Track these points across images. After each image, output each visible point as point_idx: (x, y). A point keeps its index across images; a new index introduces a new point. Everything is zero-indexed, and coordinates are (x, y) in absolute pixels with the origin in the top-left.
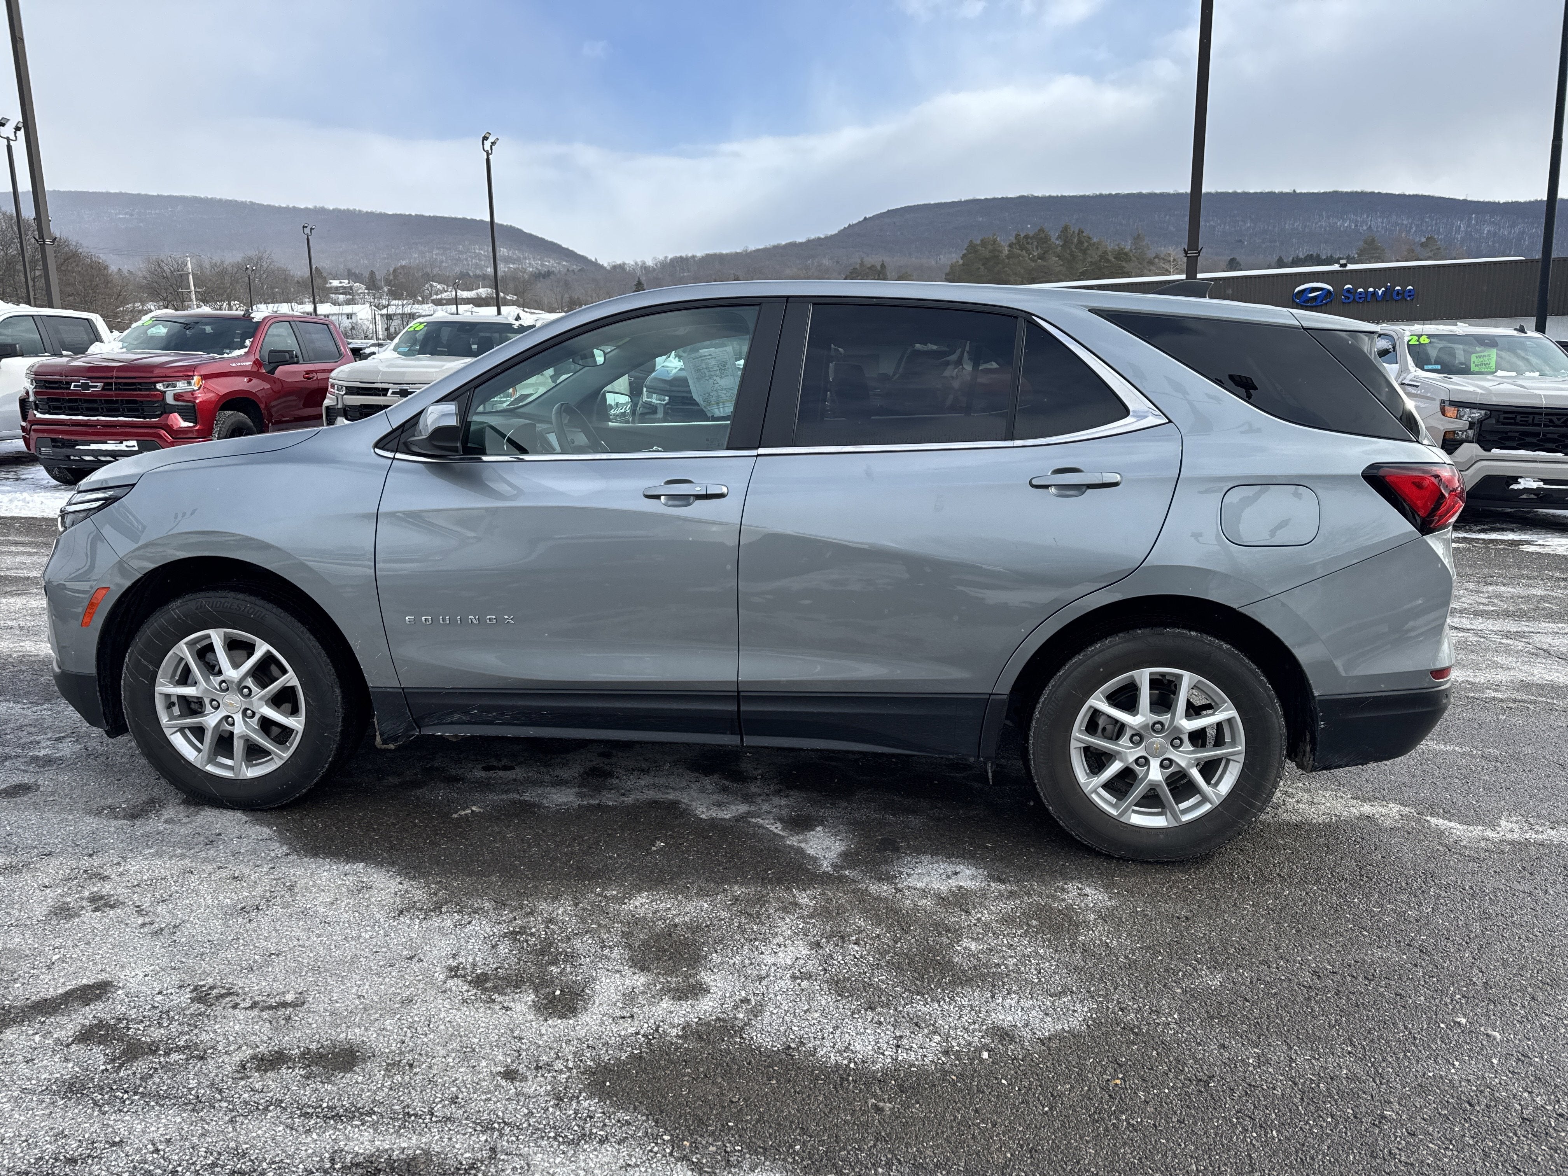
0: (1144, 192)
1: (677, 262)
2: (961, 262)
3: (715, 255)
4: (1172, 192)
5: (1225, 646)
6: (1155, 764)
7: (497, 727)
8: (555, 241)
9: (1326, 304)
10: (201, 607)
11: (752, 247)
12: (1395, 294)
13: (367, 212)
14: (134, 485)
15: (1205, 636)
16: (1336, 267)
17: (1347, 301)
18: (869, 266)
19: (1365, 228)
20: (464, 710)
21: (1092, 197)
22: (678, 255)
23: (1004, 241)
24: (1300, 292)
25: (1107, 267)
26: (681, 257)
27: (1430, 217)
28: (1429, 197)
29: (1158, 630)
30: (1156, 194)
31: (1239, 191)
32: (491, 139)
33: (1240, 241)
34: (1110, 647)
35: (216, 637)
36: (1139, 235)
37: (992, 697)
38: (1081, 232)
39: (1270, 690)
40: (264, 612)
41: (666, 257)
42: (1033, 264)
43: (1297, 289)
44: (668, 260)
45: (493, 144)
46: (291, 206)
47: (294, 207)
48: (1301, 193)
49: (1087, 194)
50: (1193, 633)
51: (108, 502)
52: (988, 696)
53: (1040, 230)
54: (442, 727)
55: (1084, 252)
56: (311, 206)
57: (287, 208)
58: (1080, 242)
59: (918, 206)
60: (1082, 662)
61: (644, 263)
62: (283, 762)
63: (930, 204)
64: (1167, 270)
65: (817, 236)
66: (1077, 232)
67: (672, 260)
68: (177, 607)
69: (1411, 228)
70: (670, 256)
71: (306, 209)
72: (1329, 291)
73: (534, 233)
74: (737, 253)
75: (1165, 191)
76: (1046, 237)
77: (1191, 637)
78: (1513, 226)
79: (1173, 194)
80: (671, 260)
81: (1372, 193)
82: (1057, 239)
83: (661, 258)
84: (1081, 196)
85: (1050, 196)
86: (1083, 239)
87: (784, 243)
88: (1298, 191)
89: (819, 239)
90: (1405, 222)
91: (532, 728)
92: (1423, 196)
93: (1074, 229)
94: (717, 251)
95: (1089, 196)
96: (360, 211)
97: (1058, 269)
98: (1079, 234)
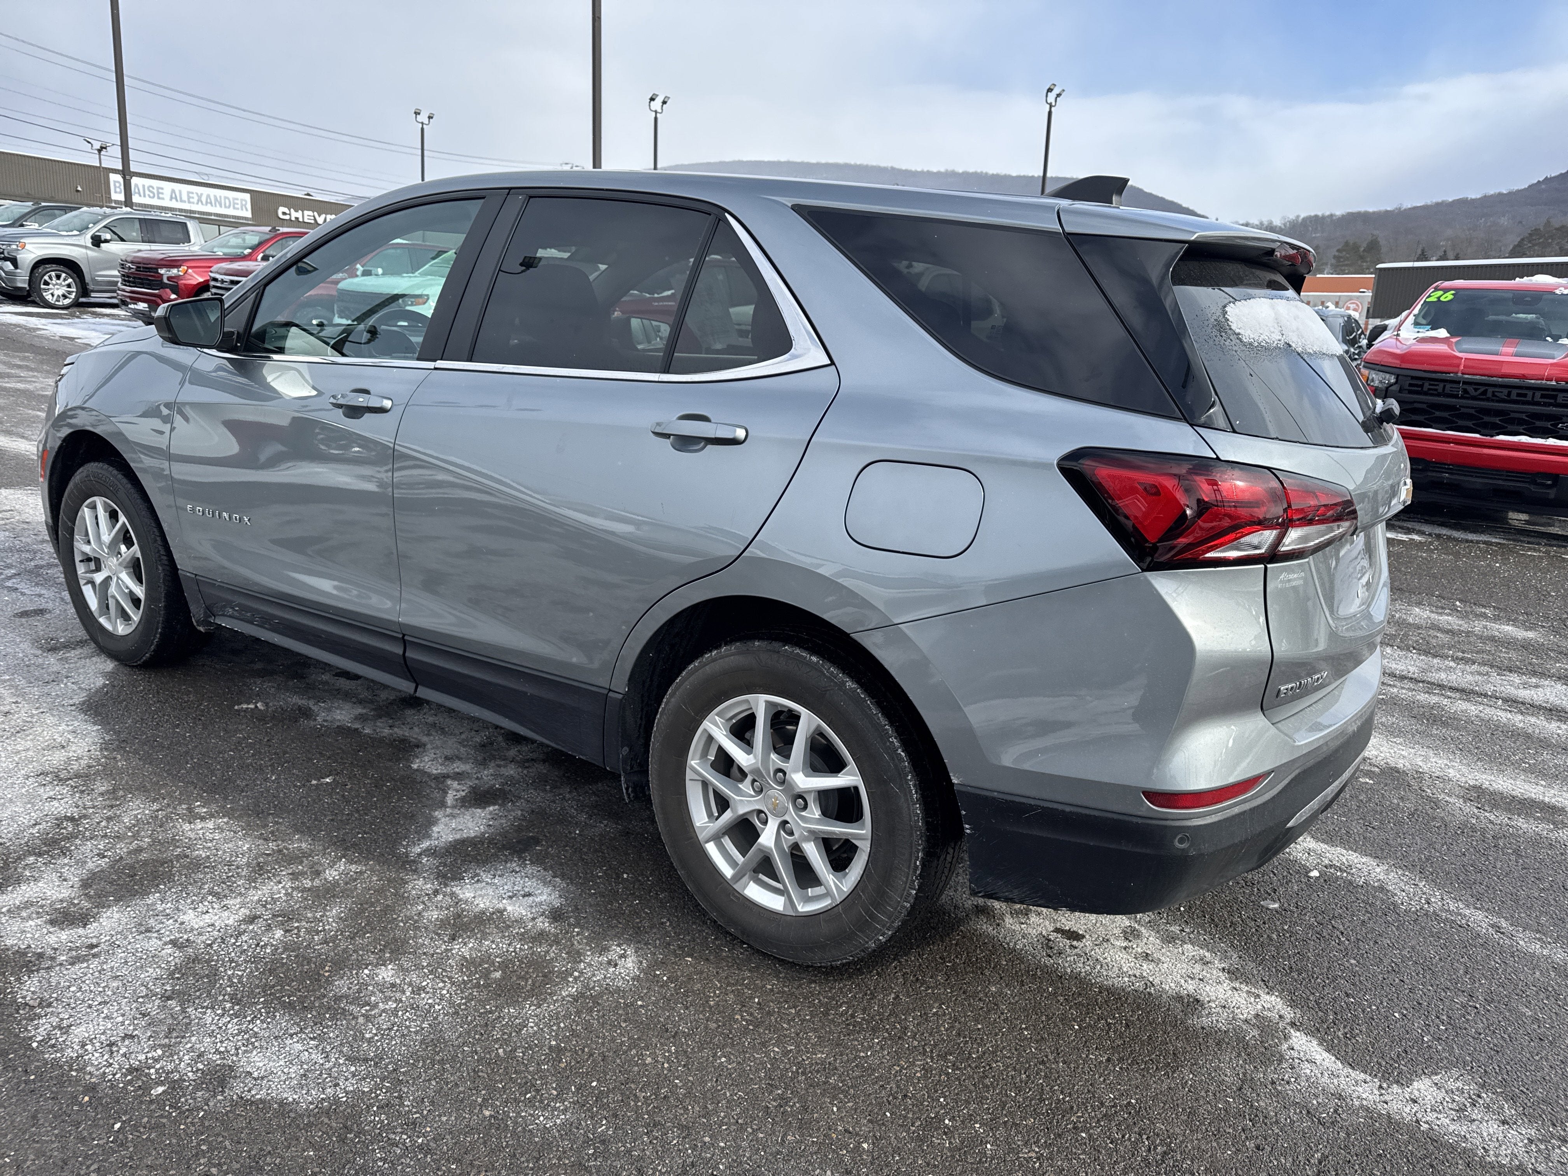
1: (1311, 222)
3: (1359, 213)
5: (850, 684)
6: (772, 825)
8: (1175, 201)
11: (1408, 204)
13: (993, 175)
15: (827, 665)
18: (1557, 226)
22: (1313, 214)
26: (1316, 216)
29: (776, 645)
32: (1056, 91)
34: (727, 656)
37: (611, 694)
39: (901, 760)
41: (1298, 217)
44: (1300, 219)
45: (1059, 95)
46: (925, 170)
47: (928, 171)
50: (814, 659)
52: (606, 692)
56: (942, 170)
57: (922, 172)
60: (696, 669)
61: (1271, 223)
65: (1497, 191)
67: (1305, 220)
70: (1303, 215)
71: (939, 173)
73: (1154, 193)
74: (1387, 211)
77: (810, 664)
80: (1303, 219)
83: (1292, 217)
87: (1450, 200)
89: (1500, 194)
94: (1362, 209)
96: (986, 174)
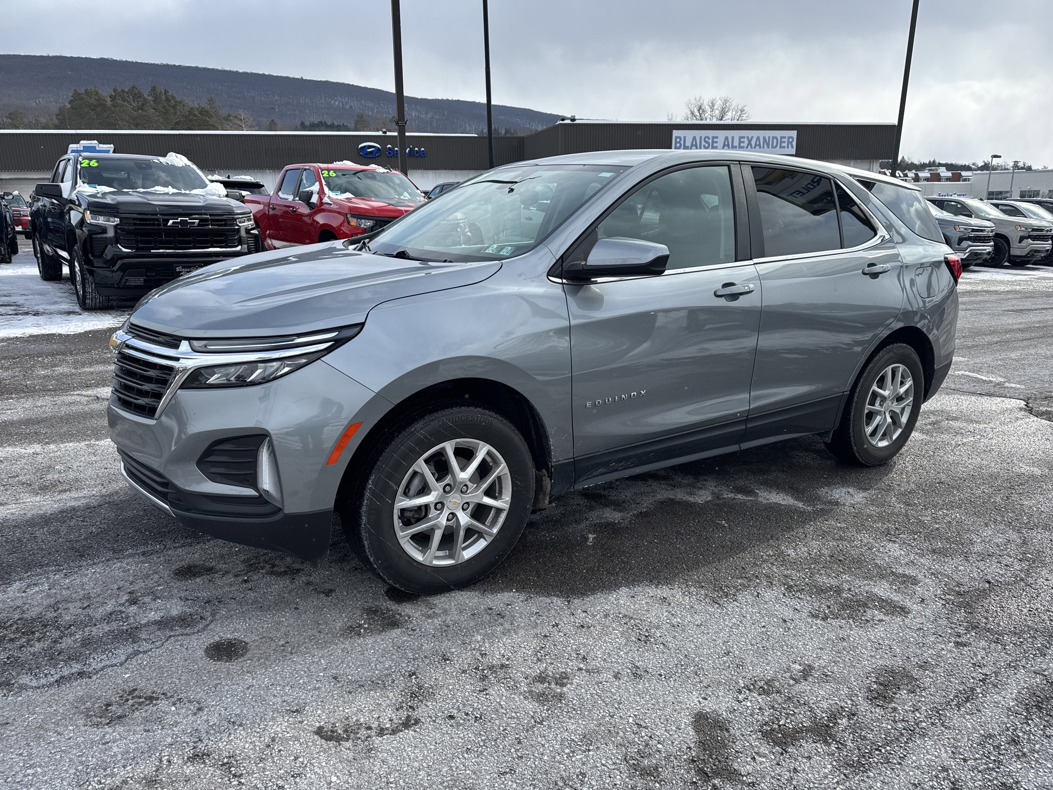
0: (200, 66)
2: (69, 106)
4: (220, 69)
7: (620, 472)
9: (378, 156)
10: (443, 424)
12: (415, 153)
14: (363, 324)
16: (380, 133)
17: (390, 155)
19: (348, 107)
20: (606, 464)
21: (161, 65)
23: (106, 92)
24: (362, 148)
25: (196, 120)
27: (383, 104)
28: (380, 90)
30: (208, 69)
31: (267, 73)
33: (273, 108)
35: (449, 447)
36: (211, 98)
38: (166, 92)
40: (491, 419)
42: (135, 113)
43: (360, 146)
48: (306, 80)
49: (156, 63)
51: (338, 343)
53: (133, 87)
54: (587, 481)
55: (174, 107)
58: (167, 100)
59: (8, 55)
62: (492, 538)
63: (20, 55)
64: (241, 126)
66: (163, 92)
68: (422, 429)
69: (374, 109)
72: (378, 148)
75: (215, 68)
76: (139, 92)
78: (426, 113)
79: (221, 71)
81: (349, 85)
82: (149, 96)
84: (151, 64)
85: (126, 61)
86: (169, 98)
88: (304, 78)
90: (370, 105)
91: (637, 468)
92: (377, 90)
93: (161, 89)
95: (158, 65)
97: (156, 118)
98: (165, 93)
